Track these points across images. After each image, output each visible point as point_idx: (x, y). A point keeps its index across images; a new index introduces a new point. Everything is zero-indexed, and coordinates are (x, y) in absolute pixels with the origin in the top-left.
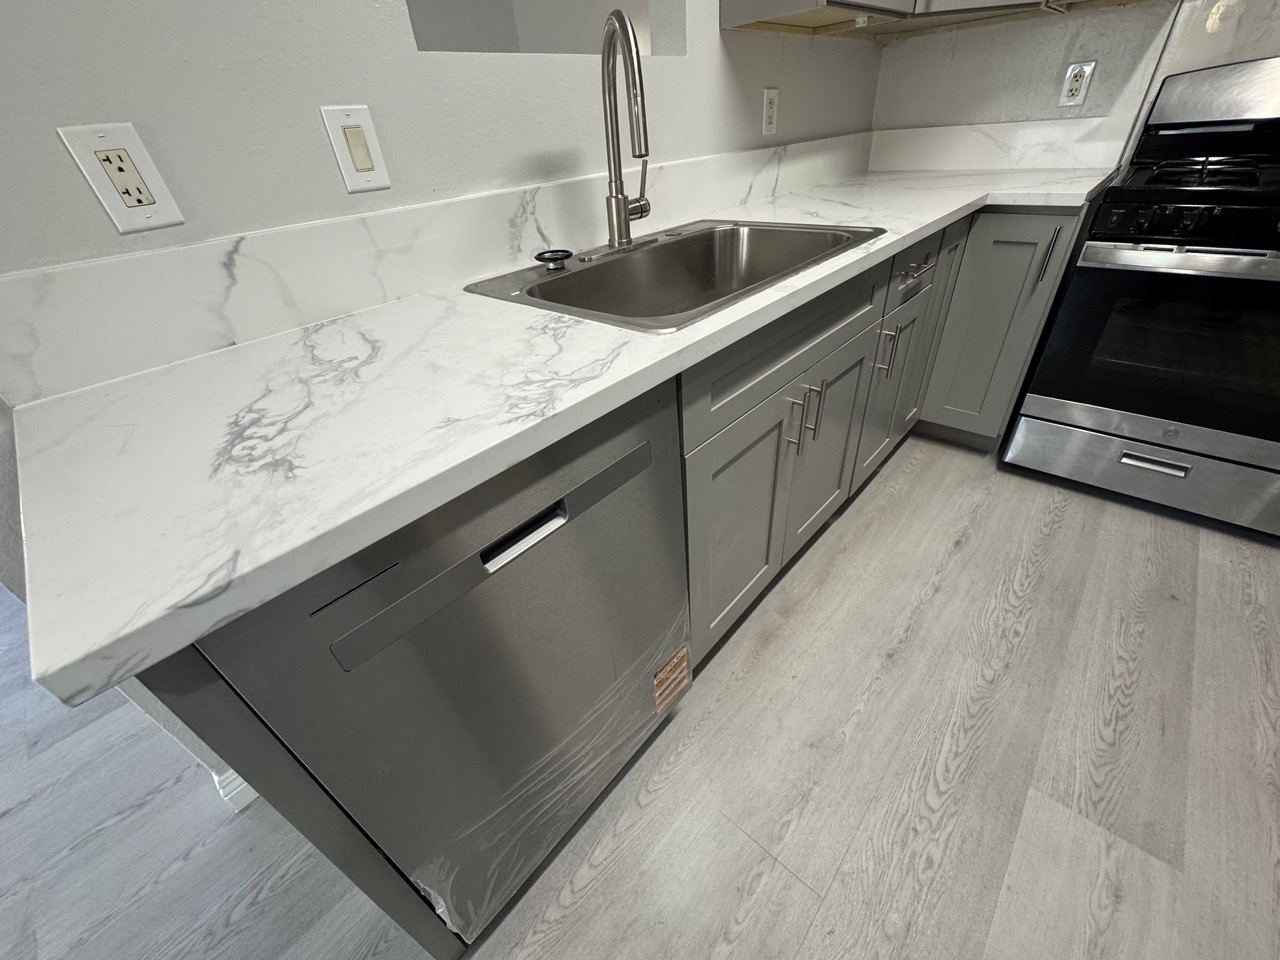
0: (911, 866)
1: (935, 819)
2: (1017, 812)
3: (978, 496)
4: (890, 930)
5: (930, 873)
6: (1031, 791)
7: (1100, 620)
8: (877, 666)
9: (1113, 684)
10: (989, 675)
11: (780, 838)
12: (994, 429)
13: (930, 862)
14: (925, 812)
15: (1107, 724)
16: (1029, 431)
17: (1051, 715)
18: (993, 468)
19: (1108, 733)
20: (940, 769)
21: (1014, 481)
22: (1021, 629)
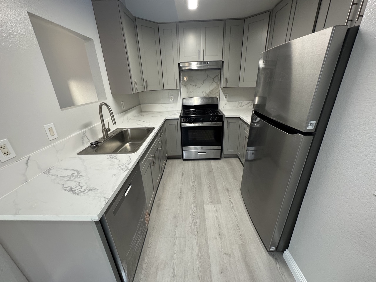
0: (195, 225)
1: (195, 216)
2: (204, 208)
3: (182, 166)
4: (196, 234)
5: (197, 224)
6: (204, 205)
7: (204, 178)
8: (178, 200)
9: (208, 186)
10: (194, 193)
11: (176, 234)
12: (180, 154)
13: (197, 222)
14: (193, 216)
15: (209, 192)
16: (185, 153)
17: (203, 194)
18: (183, 161)
19: (210, 193)
20: (193, 210)
21: (186, 162)
22: (195, 184)
